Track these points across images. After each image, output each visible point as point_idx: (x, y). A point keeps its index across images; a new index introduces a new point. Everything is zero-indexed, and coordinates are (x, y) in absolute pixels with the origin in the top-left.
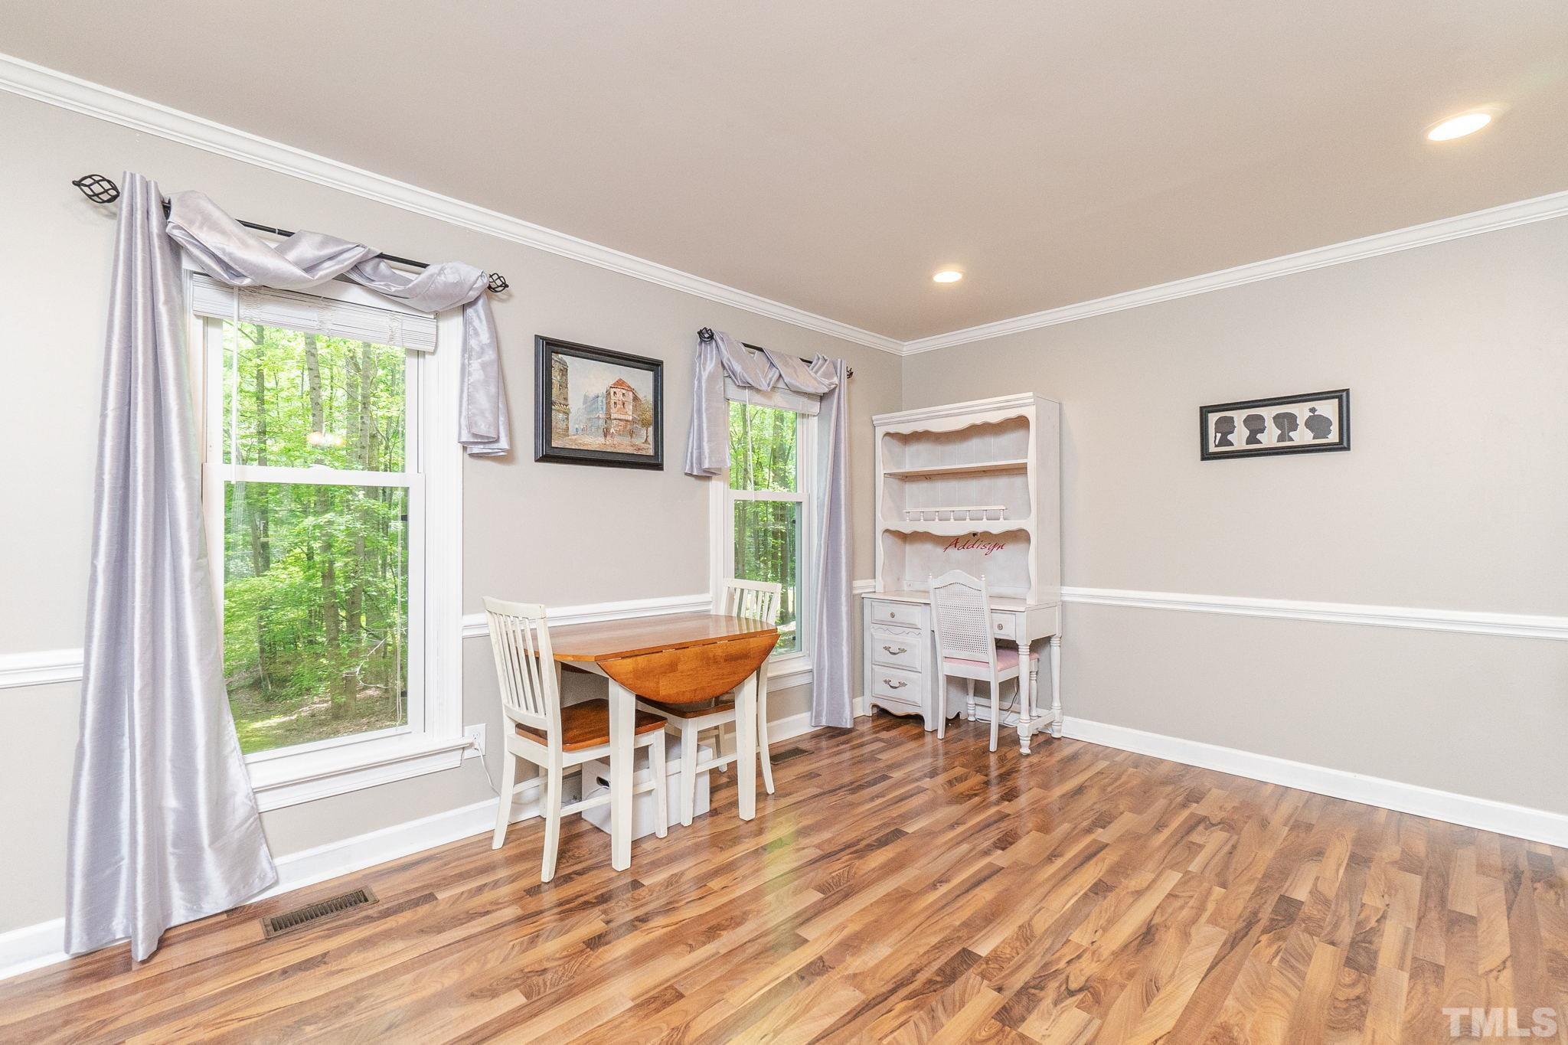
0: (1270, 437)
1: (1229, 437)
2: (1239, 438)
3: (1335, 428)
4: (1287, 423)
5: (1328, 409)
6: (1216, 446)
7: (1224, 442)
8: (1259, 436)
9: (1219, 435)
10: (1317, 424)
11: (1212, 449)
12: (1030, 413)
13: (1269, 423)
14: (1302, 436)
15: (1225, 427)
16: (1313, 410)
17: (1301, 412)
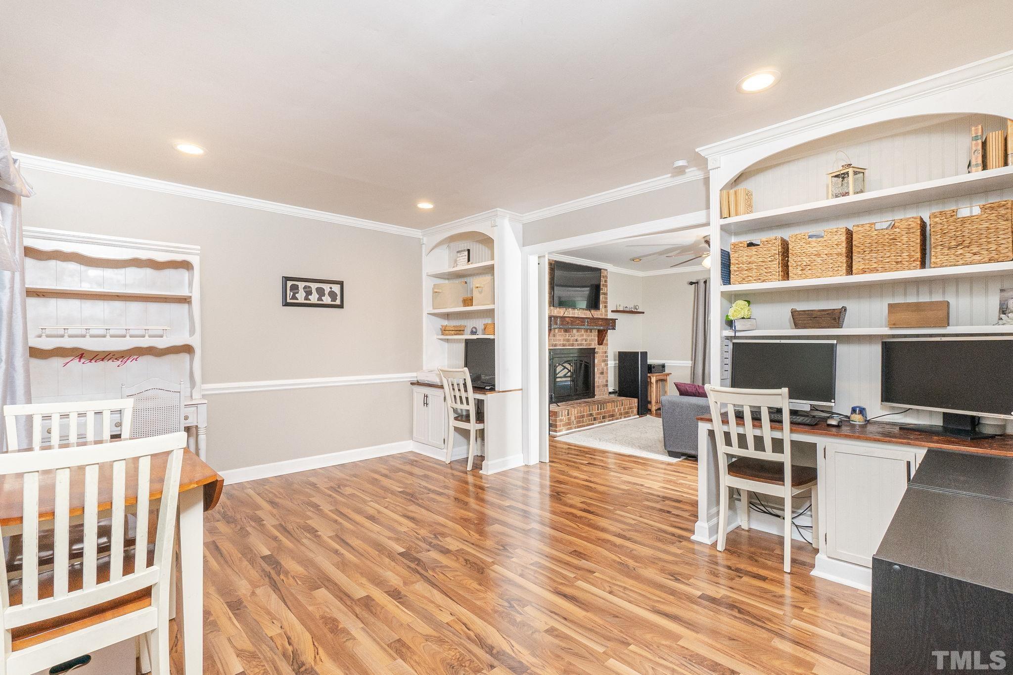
0: (314, 298)
1: (297, 295)
2: (301, 297)
3: (339, 297)
4: (321, 292)
5: (336, 288)
6: (290, 299)
7: (294, 297)
8: (310, 297)
9: (292, 293)
10: (332, 295)
11: (289, 301)
12: (195, 260)
13: (314, 291)
14: (327, 300)
15: (295, 288)
16: (331, 288)
17: (327, 288)
